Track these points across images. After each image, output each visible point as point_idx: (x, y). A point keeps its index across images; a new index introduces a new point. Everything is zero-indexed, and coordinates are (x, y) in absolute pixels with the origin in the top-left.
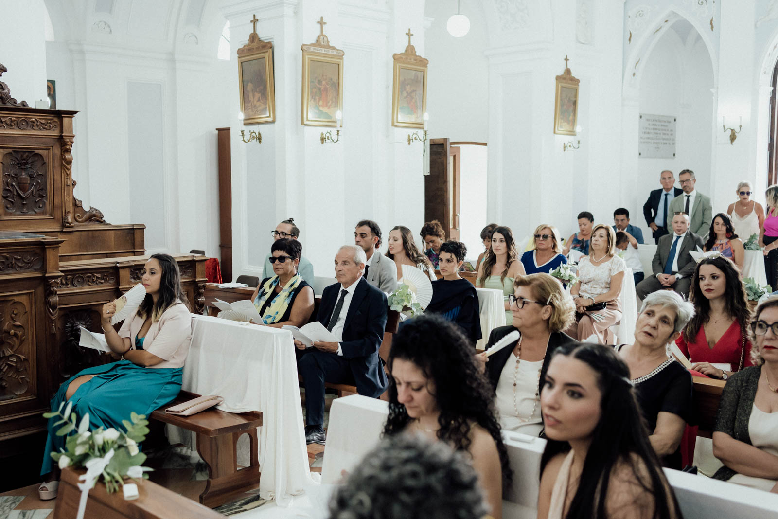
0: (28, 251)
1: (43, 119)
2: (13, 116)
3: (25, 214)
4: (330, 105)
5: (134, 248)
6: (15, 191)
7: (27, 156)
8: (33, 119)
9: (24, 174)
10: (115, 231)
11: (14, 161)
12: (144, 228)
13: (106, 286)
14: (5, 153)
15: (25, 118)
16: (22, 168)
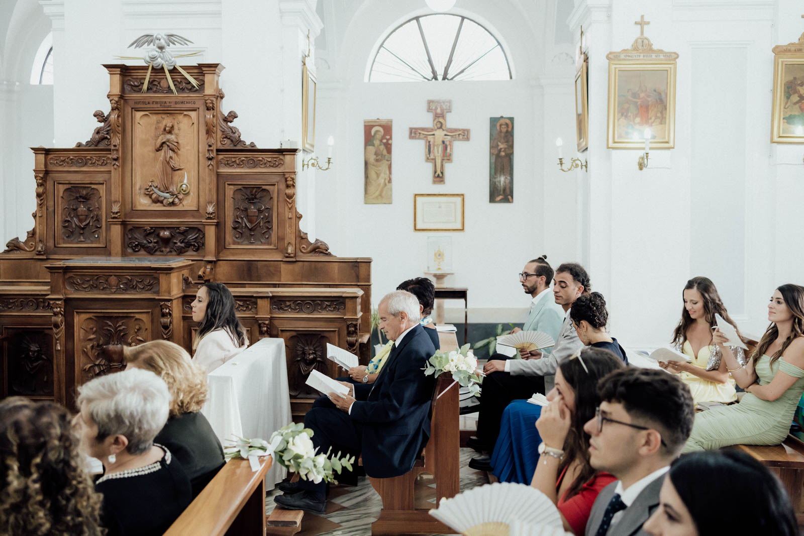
0: (147, 275)
1: (269, 157)
2: (242, 156)
3: (252, 244)
4: (653, 123)
5: (358, 282)
6: (244, 223)
7: (256, 192)
8: (261, 159)
9: (253, 207)
10: (339, 263)
11: (245, 196)
12: (370, 262)
13: (249, 314)
14: (236, 189)
15: (253, 157)
16: (251, 202)
